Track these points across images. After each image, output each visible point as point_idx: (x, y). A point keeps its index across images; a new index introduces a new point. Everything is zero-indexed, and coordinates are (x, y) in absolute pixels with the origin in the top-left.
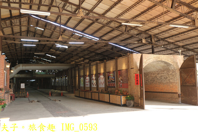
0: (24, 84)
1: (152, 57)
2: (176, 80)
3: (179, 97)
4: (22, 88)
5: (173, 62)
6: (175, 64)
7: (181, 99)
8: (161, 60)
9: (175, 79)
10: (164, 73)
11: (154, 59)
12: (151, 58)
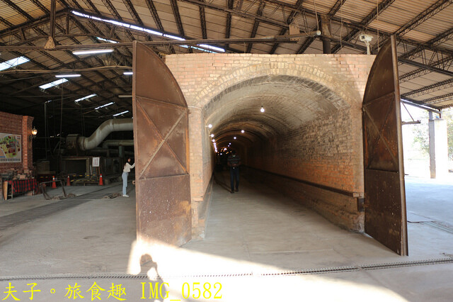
0: (99, 158)
1: (245, 63)
2: (351, 147)
3: (360, 208)
4: (94, 165)
5: (334, 81)
6: (344, 88)
7: (365, 217)
8: (282, 74)
9: (349, 144)
10: (327, 124)
11: (252, 69)
12: (240, 68)
